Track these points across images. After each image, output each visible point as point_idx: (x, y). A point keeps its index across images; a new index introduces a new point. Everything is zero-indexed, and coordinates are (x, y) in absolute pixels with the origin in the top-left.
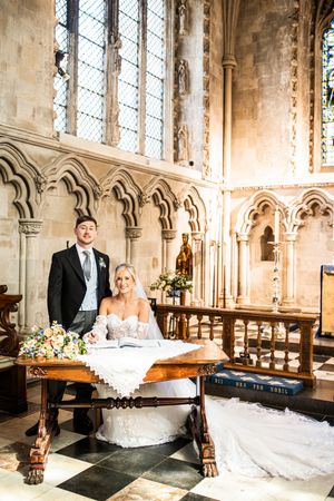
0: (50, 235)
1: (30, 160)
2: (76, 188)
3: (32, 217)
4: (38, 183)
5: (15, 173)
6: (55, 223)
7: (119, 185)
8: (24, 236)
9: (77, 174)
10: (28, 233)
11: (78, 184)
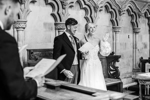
0: (123, 32)
1: (117, 3)
2: (132, 13)
3: (118, 25)
4: (120, 12)
5: (112, 8)
6: (124, 28)
7: (147, 11)
8: (114, 33)
9: (132, 8)
10: (116, 32)
11: (133, 12)
